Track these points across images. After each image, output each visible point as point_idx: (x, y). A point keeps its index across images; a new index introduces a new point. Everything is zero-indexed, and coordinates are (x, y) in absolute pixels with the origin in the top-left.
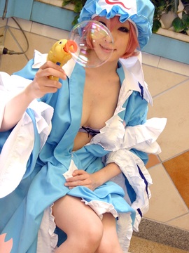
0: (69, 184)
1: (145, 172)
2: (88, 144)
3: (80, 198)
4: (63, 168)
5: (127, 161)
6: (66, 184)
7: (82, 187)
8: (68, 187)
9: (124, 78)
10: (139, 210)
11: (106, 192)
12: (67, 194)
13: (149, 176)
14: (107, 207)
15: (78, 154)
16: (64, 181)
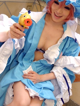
0: (24, 76)
1: (69, 81)
2: (42, 59)
3: (25, 85)
4: (24, 68)
5: (59, 73)
6: (23, 76)
7: (29, 80)
8: (23, 78)
9: (66, 30)
10: (62, 99)
11: (41, 86)
12: (20, 81)
13: (71, 84)
14: (35, 94)
15: (36, 63)
16: (22, 74)
